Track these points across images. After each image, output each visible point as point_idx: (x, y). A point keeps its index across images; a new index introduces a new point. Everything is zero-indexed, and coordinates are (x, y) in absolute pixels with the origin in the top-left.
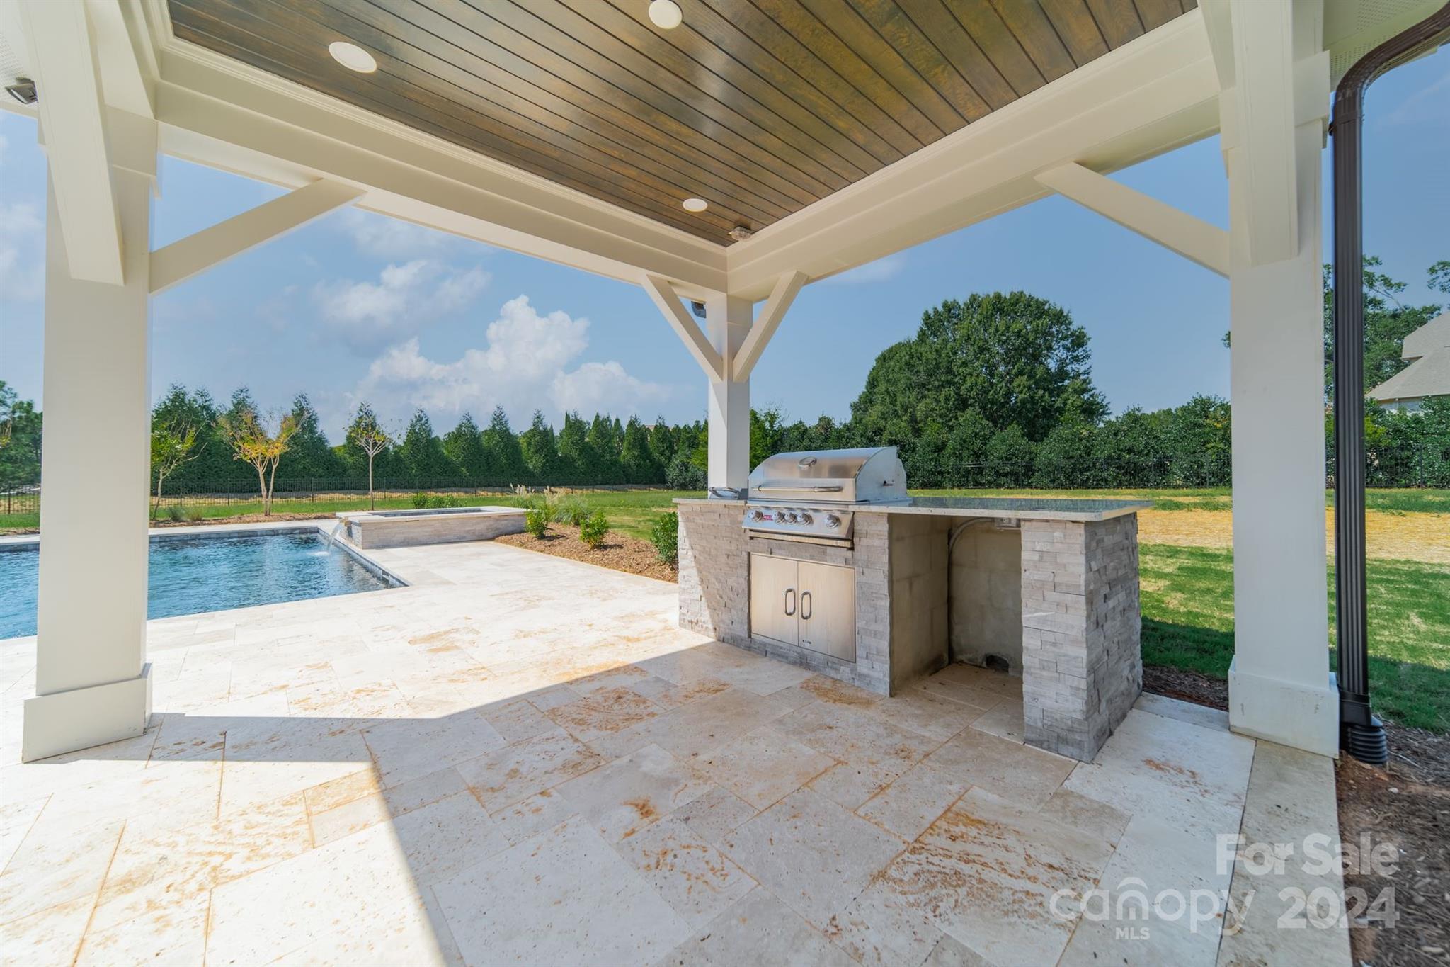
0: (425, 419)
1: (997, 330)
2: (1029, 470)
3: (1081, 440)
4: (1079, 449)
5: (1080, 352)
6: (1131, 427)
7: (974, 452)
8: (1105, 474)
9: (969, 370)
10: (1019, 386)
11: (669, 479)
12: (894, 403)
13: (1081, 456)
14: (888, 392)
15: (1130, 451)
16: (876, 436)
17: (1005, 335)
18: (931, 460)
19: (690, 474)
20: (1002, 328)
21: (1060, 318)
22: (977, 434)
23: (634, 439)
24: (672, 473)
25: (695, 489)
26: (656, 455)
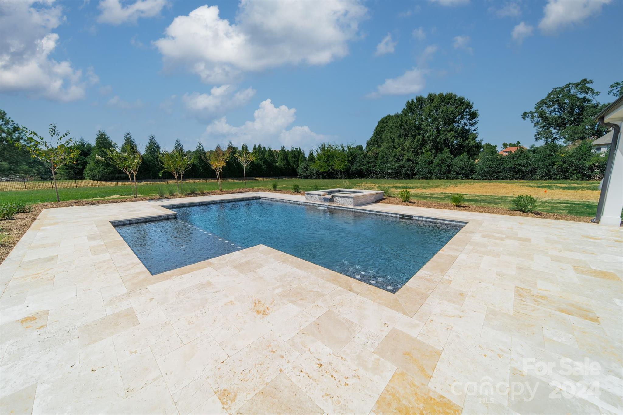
0: (202, 147)
1: (443, 111)
2: (472, 171)
3: (497, 160)
4: (496, 164)
5: (474, 121)
6: (520, 155)
7: (447, 164)
8: (506, 175)
9: (429, 128)
10: (451, 136)
11: (299, 174)
12: (393, 142)
13: (497, 167)
14: (390, 137)
15: (520, 165)
16: (400, 157)
17: (446, 113)
18: (426, 168)
19: (309, 172)
20: (445, 110)
21: (469, 106)
22: (448, 157)
23: (283, 157)
24: (300, 171)
25: (311, 178)
26: (291, 163)
